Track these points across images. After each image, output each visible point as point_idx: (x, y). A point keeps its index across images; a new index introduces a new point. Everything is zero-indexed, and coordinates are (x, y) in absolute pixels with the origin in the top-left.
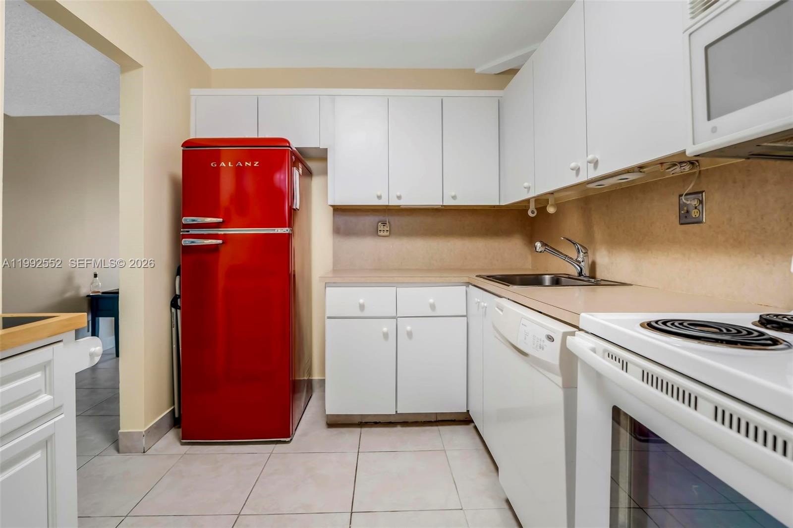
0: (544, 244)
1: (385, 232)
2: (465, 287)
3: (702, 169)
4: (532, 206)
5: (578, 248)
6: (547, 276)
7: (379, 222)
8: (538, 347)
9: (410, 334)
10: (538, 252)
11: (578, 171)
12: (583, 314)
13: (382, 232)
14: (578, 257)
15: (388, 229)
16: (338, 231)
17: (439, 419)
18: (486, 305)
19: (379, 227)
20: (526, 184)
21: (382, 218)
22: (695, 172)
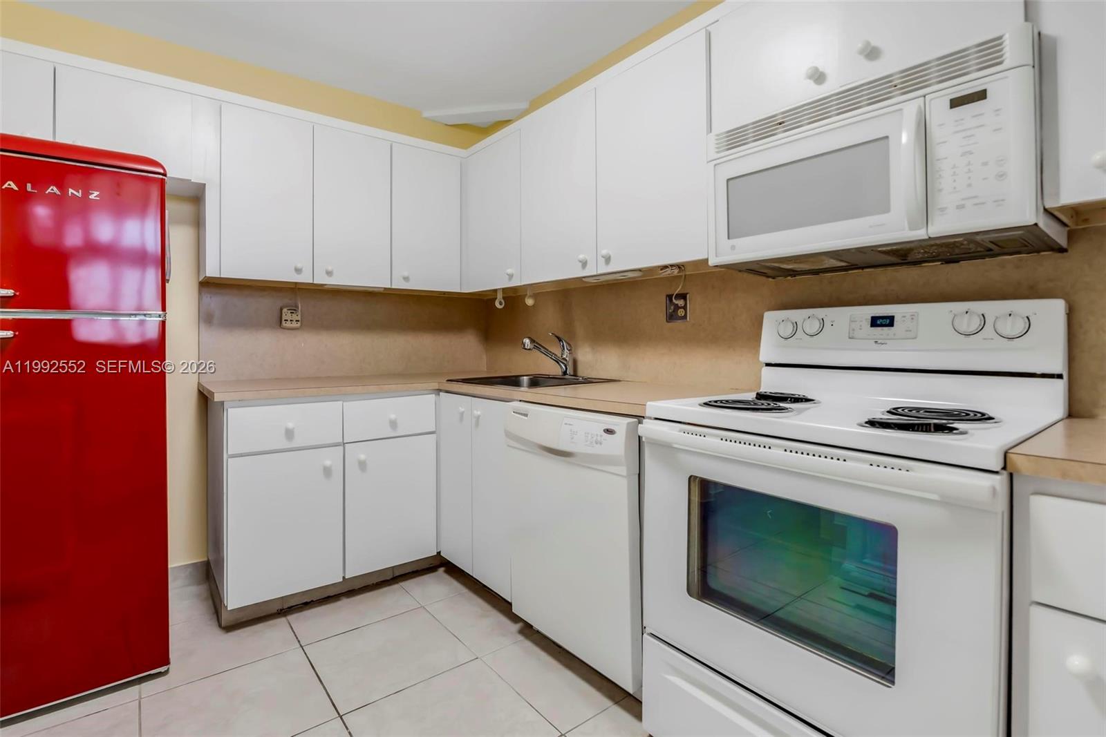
0: (532, 341)
1: (294, 323)
2: (434, 395)
3: (687, 273)
4: (500, 296)
5: (563, 346)
6: (525, 377)
7: (286, 307)
8: (594, 443)
9: (362, 465)
10: (526, 349)
11: (584, 264)
12: (649, 403)
13: (289, 322)
14: (562, 354)
15: (299, 318)
16: (206, 318)
17: (397, 574)
18: (479, 413)
19: (284, 314)
20: (509, 271)
21: (286, 301)
22: (681, 276)
